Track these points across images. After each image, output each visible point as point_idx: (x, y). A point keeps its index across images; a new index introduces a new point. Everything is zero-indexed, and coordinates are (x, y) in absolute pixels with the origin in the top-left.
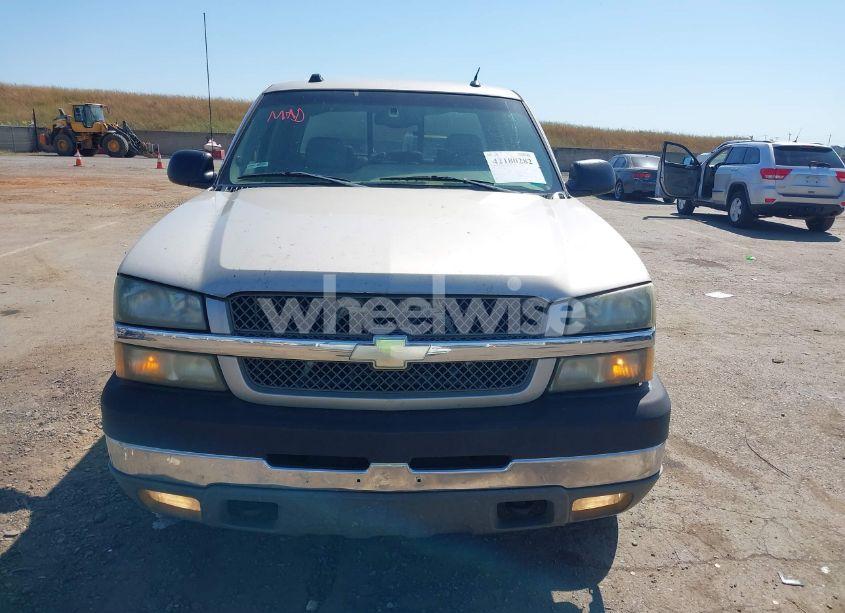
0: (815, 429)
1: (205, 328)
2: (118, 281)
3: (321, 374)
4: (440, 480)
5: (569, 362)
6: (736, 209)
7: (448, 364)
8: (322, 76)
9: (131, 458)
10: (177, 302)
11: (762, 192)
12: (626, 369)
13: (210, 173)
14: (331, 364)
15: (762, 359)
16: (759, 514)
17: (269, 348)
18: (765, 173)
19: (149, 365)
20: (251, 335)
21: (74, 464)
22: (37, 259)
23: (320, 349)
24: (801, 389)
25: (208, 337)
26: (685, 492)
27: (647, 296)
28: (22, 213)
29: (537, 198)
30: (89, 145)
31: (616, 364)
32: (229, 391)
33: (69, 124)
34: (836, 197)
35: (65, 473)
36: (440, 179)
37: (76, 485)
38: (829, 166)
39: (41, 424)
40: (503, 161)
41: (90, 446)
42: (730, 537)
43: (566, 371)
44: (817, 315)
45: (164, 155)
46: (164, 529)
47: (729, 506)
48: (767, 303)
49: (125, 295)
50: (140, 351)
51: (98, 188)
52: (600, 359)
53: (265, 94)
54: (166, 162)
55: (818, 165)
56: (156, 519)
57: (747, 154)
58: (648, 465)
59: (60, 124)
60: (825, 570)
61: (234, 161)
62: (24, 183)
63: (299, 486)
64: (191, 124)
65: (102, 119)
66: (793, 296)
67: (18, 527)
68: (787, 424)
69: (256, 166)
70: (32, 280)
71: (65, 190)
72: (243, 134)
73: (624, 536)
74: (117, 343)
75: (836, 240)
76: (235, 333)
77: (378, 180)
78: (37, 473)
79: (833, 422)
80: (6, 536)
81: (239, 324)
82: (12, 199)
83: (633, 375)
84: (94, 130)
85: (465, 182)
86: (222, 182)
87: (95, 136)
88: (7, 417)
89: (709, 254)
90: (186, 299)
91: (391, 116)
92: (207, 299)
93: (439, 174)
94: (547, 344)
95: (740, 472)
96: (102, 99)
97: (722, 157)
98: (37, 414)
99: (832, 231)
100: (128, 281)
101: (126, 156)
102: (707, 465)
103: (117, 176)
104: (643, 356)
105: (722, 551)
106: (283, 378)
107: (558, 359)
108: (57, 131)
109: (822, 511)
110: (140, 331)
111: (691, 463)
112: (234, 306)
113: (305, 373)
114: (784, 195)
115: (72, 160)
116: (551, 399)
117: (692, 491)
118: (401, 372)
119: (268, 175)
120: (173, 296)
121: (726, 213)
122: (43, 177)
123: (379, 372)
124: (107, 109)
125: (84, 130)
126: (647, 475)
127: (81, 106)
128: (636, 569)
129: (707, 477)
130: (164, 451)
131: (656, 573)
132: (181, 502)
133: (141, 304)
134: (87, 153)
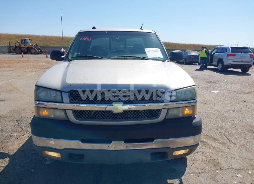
0: (246, 131)
1: (62, 101)
2: (35, 88)
3: (97, 115)
4: (133, 146)
5: (171, 110)
6: (220, 66)
7: (135, 111)
8: (96, 27)
9: (39, 141)
10: (53, 94)
11: (228, 61)
12: (189, 112)
13: (63, 57)
14: (100, 111)
15: (229, 110)
16: (229, 156)
17: (81, 107)
18: (228, 55)
19: (45, 113)
20: (76, 103)
21: (22, 145)
22: (10, 84)
23: (96, 107)
24: (241, 119)
25: (63, 104)
26: (207, 150)
27: (194, 90)
28: (6, 71)
29: (160, 62)
30: (26, 51)
31: (185, 110)
32: (69, 120)
33: (20, 45)
34: (250, 62)
35: (19, 148)
36: (132, 57)
37: (22, 151)
38: (247, 53)
39: (12, 133)
40: (150, 51)
41: (26, 140)
42: (221, 163)
43: (170, 113)
44: (245, 97)
45: (48, 54)
46: (50, 164)
47: (220, 154)
48: (230, 94)
49: (38, 92)
50: (42, 109)
51: (28, 64)
52: (181, 109)
53: (79, 33)
54: (49, 56)
55: (244, 53)
56: (47, 161)
57: (223, 50)
58: (196, 141)
59: (17, 45)
60: (250, 172)
61: (70, 53)
62: (6, 62)
63: (91, 149)
64: (56, 44)
65: (30, 43)
66: (238, 92)
67: (5, 164)
68: (237, 129)
69: (76, 54)
70: (9, 91)
71: (19, 64)
72: (73, 44)
73: (189, 163)
74: (35, 106)
75: (250, 75)
76: (71, 103)
77: (113, 58)
78: (10, 148)
79: (251, 128)
80: (1, 167)
81: (72, 100)
82: (3, 67)
83: (191, 114)
84: (27, 46)
85: (139, 57)
86: (67, 59)
87: (28, 48)
88: (2, 131)
89: (212, 80)
90: (56, 93)
91: (117, 38)
92: (63, 93)
93: (131, 55)
94: (164, 104)
95: (223, 144)
96: (30, 37)
97: (215, 51)
98: (10, 131)
99: (249, 72)
100: (38, 88)
101: (37, 54)
102: (213, 142)
103: (35, 60)
104: (193, 108)
105: (218, 167)
106: (86, 116)
107: (168, 109)
108: (16, 47)
109: (248, 155)
110: (42, 102)
111: (208, 141)
112: (71, 95)
113: (92, 115)
114: (234, 62)
115: (21, 56)
116: (166, 121)
117: (209, 150)
118: (121, 114)
119: (80, 57)
120: (52, 92)
121: (217, 68)
122: (12, 61)
123: (115, 113)
124: (31, 40)
125: (24, 46)
126: (195, 144)
127: (24, 39)
128: (193, 173)
129: (214, 145)
130: (50, 139)
131: (199, 174)
132: (55, 155)
133: (43, 95)
134: (25, 53)
